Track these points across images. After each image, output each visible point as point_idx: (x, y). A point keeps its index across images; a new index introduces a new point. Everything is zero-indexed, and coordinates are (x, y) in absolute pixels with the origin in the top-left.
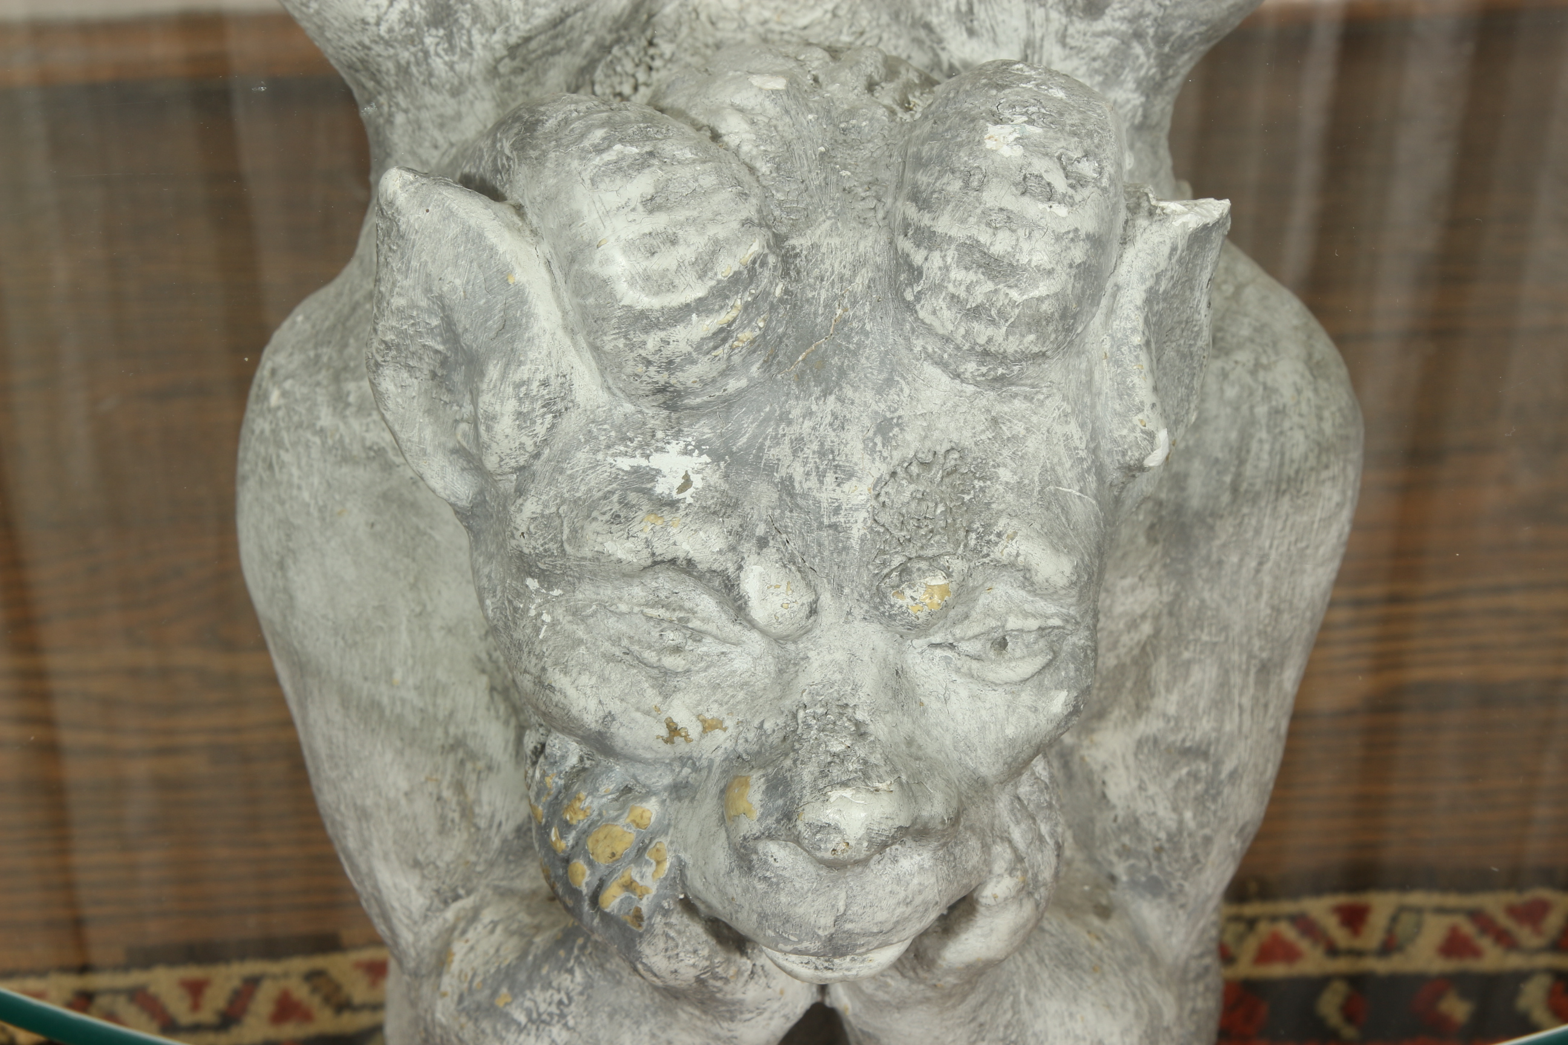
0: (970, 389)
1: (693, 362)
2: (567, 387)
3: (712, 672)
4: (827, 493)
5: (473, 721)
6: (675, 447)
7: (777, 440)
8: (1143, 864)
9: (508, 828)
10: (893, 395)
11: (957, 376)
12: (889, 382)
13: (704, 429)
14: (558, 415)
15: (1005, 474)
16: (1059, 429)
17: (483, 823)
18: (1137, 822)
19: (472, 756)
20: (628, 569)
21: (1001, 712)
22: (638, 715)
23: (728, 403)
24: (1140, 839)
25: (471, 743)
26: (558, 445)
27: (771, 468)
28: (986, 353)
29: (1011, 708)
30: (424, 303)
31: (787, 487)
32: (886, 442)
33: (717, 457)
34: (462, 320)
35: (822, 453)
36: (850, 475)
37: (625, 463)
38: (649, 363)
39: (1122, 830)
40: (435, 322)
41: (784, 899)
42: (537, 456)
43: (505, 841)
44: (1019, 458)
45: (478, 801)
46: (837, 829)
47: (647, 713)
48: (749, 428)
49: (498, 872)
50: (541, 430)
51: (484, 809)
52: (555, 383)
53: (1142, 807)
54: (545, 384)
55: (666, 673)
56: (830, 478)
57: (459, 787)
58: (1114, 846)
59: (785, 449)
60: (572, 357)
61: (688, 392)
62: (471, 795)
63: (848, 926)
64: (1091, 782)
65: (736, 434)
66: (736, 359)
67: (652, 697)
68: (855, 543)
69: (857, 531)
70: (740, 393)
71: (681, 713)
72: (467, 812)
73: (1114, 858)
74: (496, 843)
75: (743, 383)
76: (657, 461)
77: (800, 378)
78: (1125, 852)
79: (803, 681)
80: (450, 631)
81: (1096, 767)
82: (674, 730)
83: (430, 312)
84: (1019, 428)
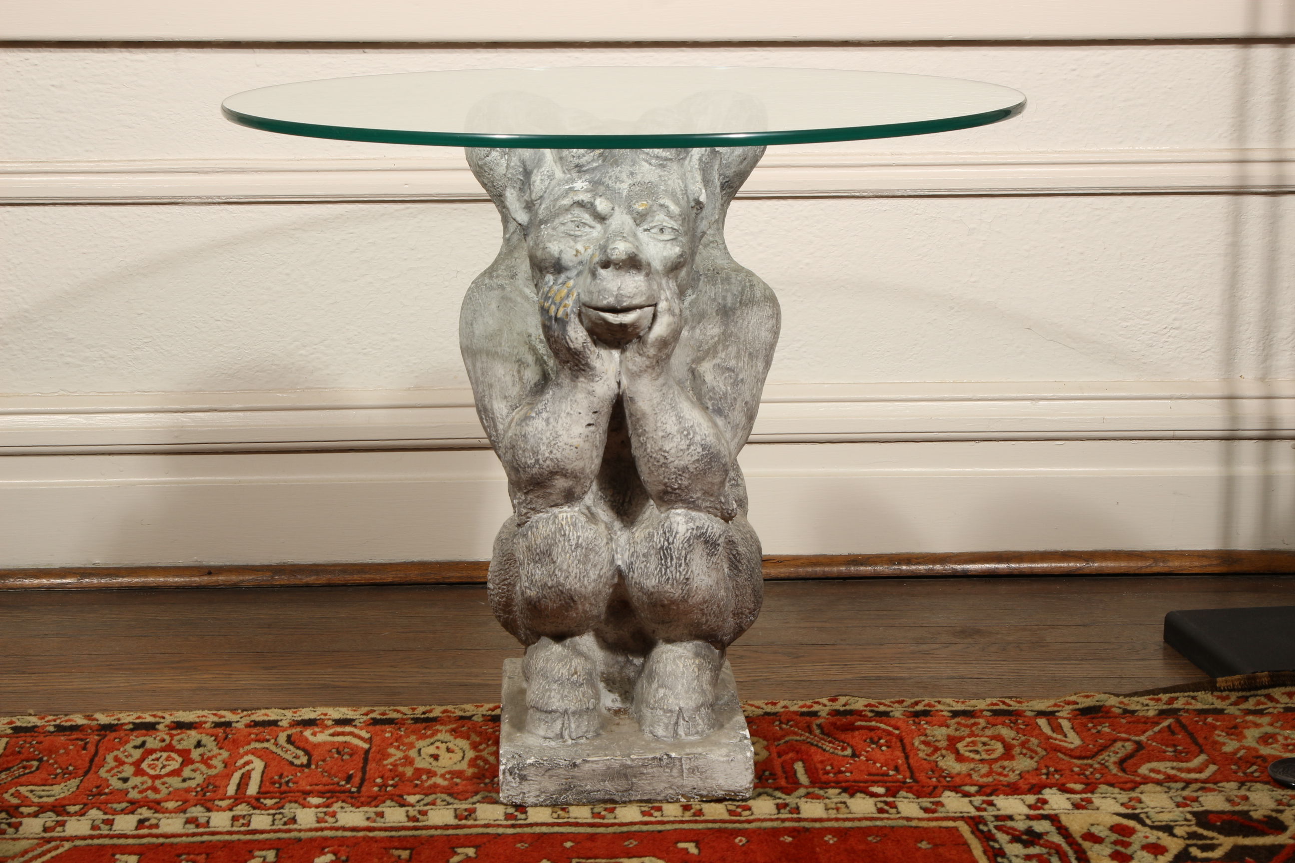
0: (654, 168)
1: (585, 156)
2: (553, 174)
3: (588, 236)
4: (618, 185)
5: (524, 354)
6: (580, 181)
7: (605, 177)
8: (716, 402)
9: (532, 383)
10: (634, 168)
11: (650, 164)
12: (634, 165)
13: (587, 176)
14: (551, 180)
15: (662, 187)
16: (676, 181)
17: (525, 381)
18: (714, 388)
19: (523, 363)
20: (567, 207)
21: (662, 249)
22: (568, 249)
23: (594, 169)
24: (715, 394)
25: (523, 360)
26: (551, 188)
27: (603, 183)
28: (657, 157)
29: (665, 248)
30: (519, 164)
31: (608, 187)
32: (632, 177)
33: (590, 182)
34: (528, 163)
35: (616, 178)
36: (623, 182)
37: (567, 187)
38: (574, 157)
39: (709, 391)
40: (521, 170)
41: (604, 283)
42: (545, 192)
43: (531, 388)
44: (666, 185)
45: (524, 375)
46: (617, 248)
47: (571, 248)
48: (598, 176)
49: (529, 399)
50: (546, 183)
51: (526, 377)
52: (550, 172)
53: (715, 384)
54: (548, 171)
55: (576, 236)
56: (618, 183)
57: (519, 372)
58: (708, 397)
59: (607, 178)
60: (555, 167)
61: (583, 166)
62: (522, 374)
63: (621, 292)
64: (700, 377)
65: (595, 177)
66: (596, 157)
67: (572, 243)
68: (624, 196)
69: (624, 194)
70: (597, 167)
71: (580, 247)
72: (521, 379)
73: (708, 401)
74: (529, 388)
75: (597, 164)
76: (575, 185)
77: (611, 164)
78: (711, 399)
79: (610, 229)
80: (518, 334)
81: (702, 372)
82: (577, 251)
83: (520, 167)
84: (666, 178)
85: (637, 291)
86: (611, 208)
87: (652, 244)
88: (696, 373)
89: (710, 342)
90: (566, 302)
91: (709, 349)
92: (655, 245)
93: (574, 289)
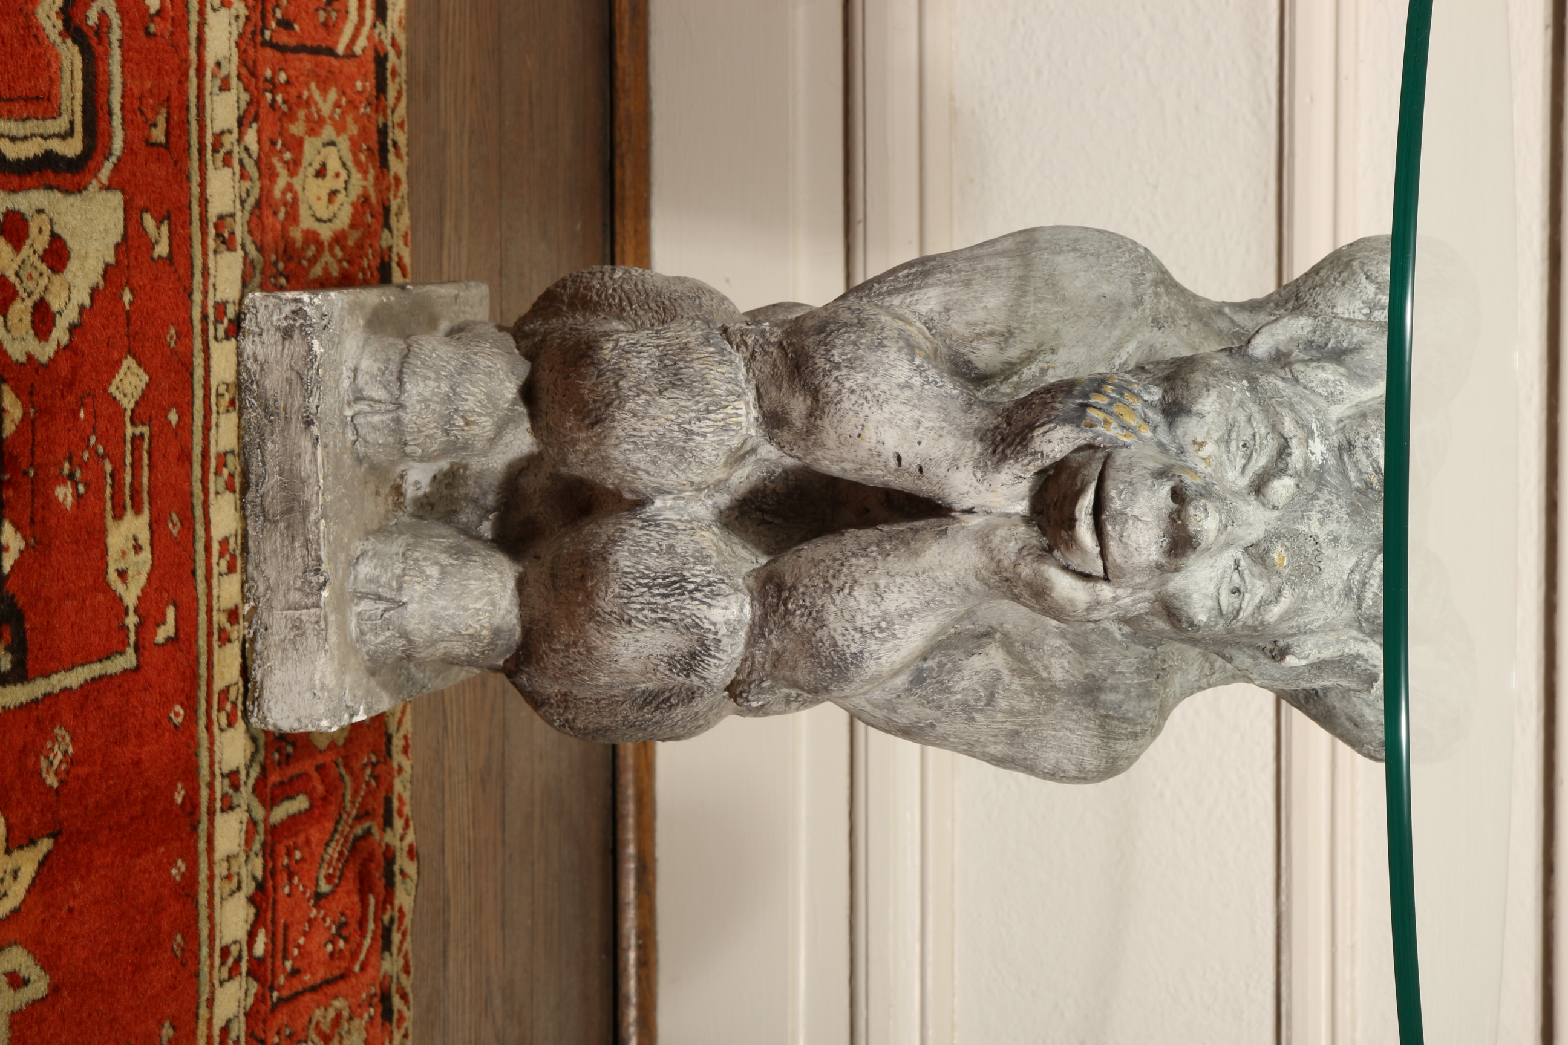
0: (1345, 577)
1: (1367, 458)
2: (1336, 402)
3: (1227, 463)
4: (1315, 515)
5: (1021, 342)
6: (1324, 449)
7: (1330, 493)
8: (935, 675)
9: (972, 357)
10: (1346, 544)
11: (1352, 571)
12: (1351, 542)
13: (1332, 462)
14: (1326, 398)
15: (1311, 592)
16: (1323, 616)
17: (975, 344)
18: (959, 671)
19: (1006, 341)
20: (1279, 426)
21: (1204, 591)
22: (1206, 429)
23: (1344, 473)
24: (949, 672)
25: (1011, 340)
26: (1312, 397)
27: (1319, 490)
28: (1364, 584)
29: (1205, 596)
30: (1355, 340)
31: (1314, 497)
32: (1330, 540)
33: (1322, 466)
34: (1356, 357)
35: (1328, 512)
36: (1321, 525)
37: (1314, 427)
38: (1367, 438)
39: (954, 663)
40: (1345, 345)
41: (1146, 493)
42: (1305, 387)
43: (964, 354)
44: (1315, 599)
45: (986, 342)
46: (1207, 517)
47: (1208, 433)
48: (1333, 481)
49: (945, 350)
50: (1320, 390)
51: (982, 346)
52: (1340, 397)
53: (966, 673)
54: (1341, 393)
55: (1228, 442)
56: (1320, 516)
57: (991, 333)
58: (945, 660)
59: (1329, 497)
60: (1348, 404)
61: (1351, 455)
62: (988, 339)
63: (1131, 522)
64: (979, 647)
65: (1331, 475)
66: (1365, 476)
67: (1216, 435)
68: (1297, 526)
69: (1301, 527)
70: (1348, 478)
71: (1210, 449)
72: (979, 337)
73: (936, 660)
74: (963, 351)
75: (1353, 479)
76: (1317, 440)
77: (1352, 504)
78: (941, 665)
79: (1241, 503)
81: (987, 650)
82: (1202, 445)
83: (1350, 343)
84: (1327, 599)
85: (1132, 549)
86: (1276, 504)
87: (1213, 575)
88: (985, 640)
89: (1040, 664)
90: (1114, 425)
91: (1027, 662)
92: (1211, 579)
93: (1136, 439)
